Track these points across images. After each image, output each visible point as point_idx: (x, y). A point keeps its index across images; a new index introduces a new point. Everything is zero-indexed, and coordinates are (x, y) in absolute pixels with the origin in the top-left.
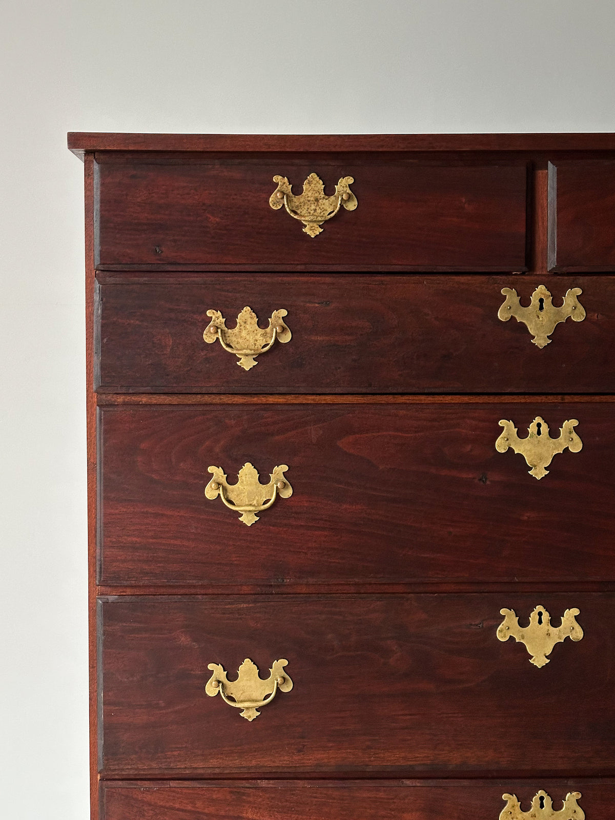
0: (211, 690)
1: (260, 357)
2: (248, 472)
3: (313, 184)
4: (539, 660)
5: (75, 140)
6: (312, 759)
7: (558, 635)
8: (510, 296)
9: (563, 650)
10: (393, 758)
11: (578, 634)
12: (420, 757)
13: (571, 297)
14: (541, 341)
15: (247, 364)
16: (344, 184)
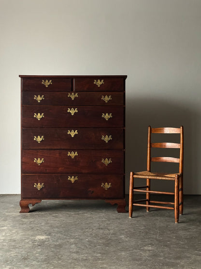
0: (35, 139)
1: (41, 101)
2: (39, 114)
3: (47, 81)
4: (73, 136)
5: (20, 76)
6: (46, 148)
7: (75, 133)
8: (69, 94)
9: (75, 135)
10: (56, 148)
11: (77, 133)
12: (59, 148)
13: (76, 94)
14: (73, 99)
15: (39, 102)
16: (50, 81)
